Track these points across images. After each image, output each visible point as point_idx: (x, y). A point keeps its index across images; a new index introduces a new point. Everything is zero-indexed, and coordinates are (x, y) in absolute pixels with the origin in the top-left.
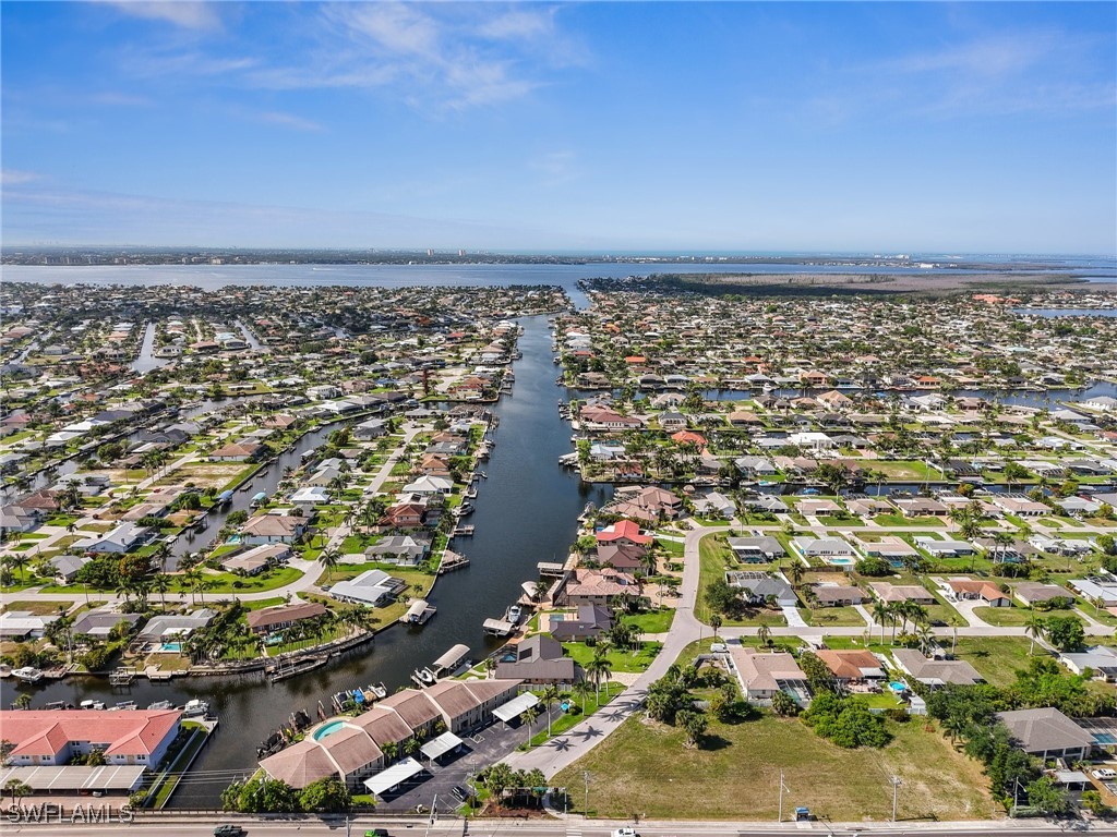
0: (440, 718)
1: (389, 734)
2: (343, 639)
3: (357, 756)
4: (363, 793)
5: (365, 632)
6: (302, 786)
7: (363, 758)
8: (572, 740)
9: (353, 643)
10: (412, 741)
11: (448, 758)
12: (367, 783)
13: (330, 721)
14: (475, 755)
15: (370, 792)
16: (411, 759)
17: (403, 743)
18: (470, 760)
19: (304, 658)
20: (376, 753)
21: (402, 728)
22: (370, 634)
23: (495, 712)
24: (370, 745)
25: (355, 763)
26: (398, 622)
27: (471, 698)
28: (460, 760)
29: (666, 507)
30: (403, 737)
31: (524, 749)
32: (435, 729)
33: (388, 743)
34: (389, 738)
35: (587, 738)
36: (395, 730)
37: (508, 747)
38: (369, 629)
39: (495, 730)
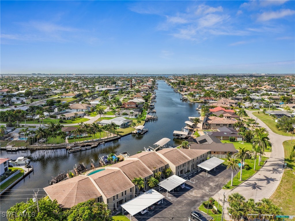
0: (167, 166)
1: (137, 173)
2: (106, 138)
3: (115, 186)
4: (120, 214)
5: (116, 135)
6: (71, 206)
7: (120, 187)
8: (259, 183)
9: (111, 139)
10: (153, 178)
11: (178, 191)
12: (124, 206)
13: (97, 169)
14: (196, 191)
15: (127, 213)
16: (153, 190)
17: (147, 180)
18: (193, 194)
19: (86, 144)
20: (129, 184)
21: (145, 170)
22: (119, 136)
23: (199, 166)
24: (124, 178)
25: (114, 190)
26: (131, 133)
27: (184, 156)
28: (187, 193)
29: (232, 104)
30: (147, 175)
31: (228, 188)
32: (165, 174)
33: (138, 179)
34: (138, 176)
35: (268, 182)
36: (140, 171)
37: (217, 186)
38: (118, 135)
39: (202, 176)
